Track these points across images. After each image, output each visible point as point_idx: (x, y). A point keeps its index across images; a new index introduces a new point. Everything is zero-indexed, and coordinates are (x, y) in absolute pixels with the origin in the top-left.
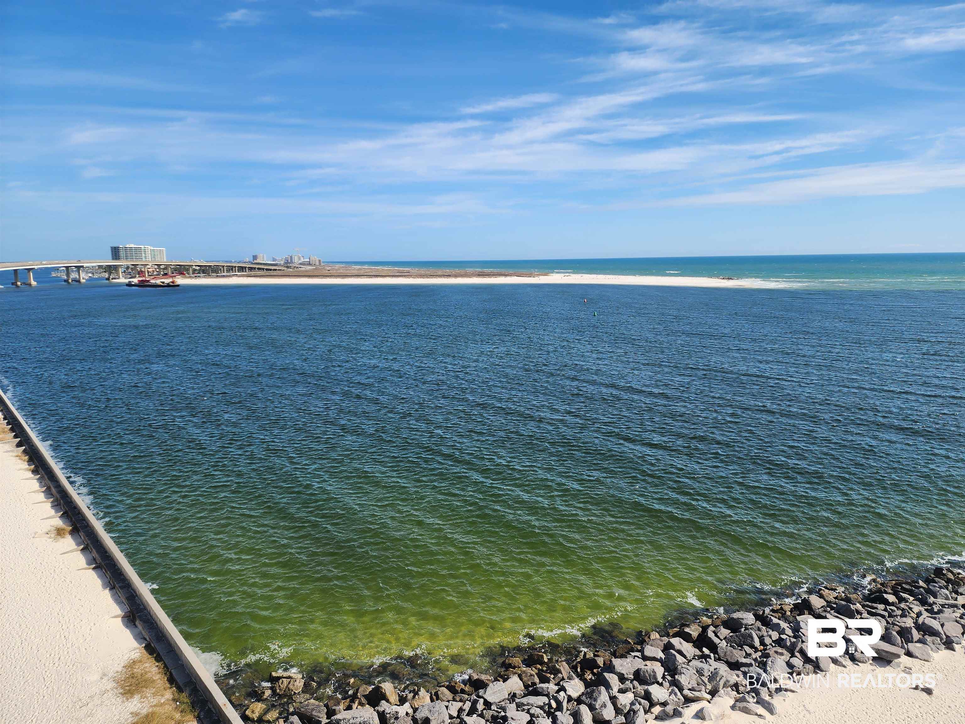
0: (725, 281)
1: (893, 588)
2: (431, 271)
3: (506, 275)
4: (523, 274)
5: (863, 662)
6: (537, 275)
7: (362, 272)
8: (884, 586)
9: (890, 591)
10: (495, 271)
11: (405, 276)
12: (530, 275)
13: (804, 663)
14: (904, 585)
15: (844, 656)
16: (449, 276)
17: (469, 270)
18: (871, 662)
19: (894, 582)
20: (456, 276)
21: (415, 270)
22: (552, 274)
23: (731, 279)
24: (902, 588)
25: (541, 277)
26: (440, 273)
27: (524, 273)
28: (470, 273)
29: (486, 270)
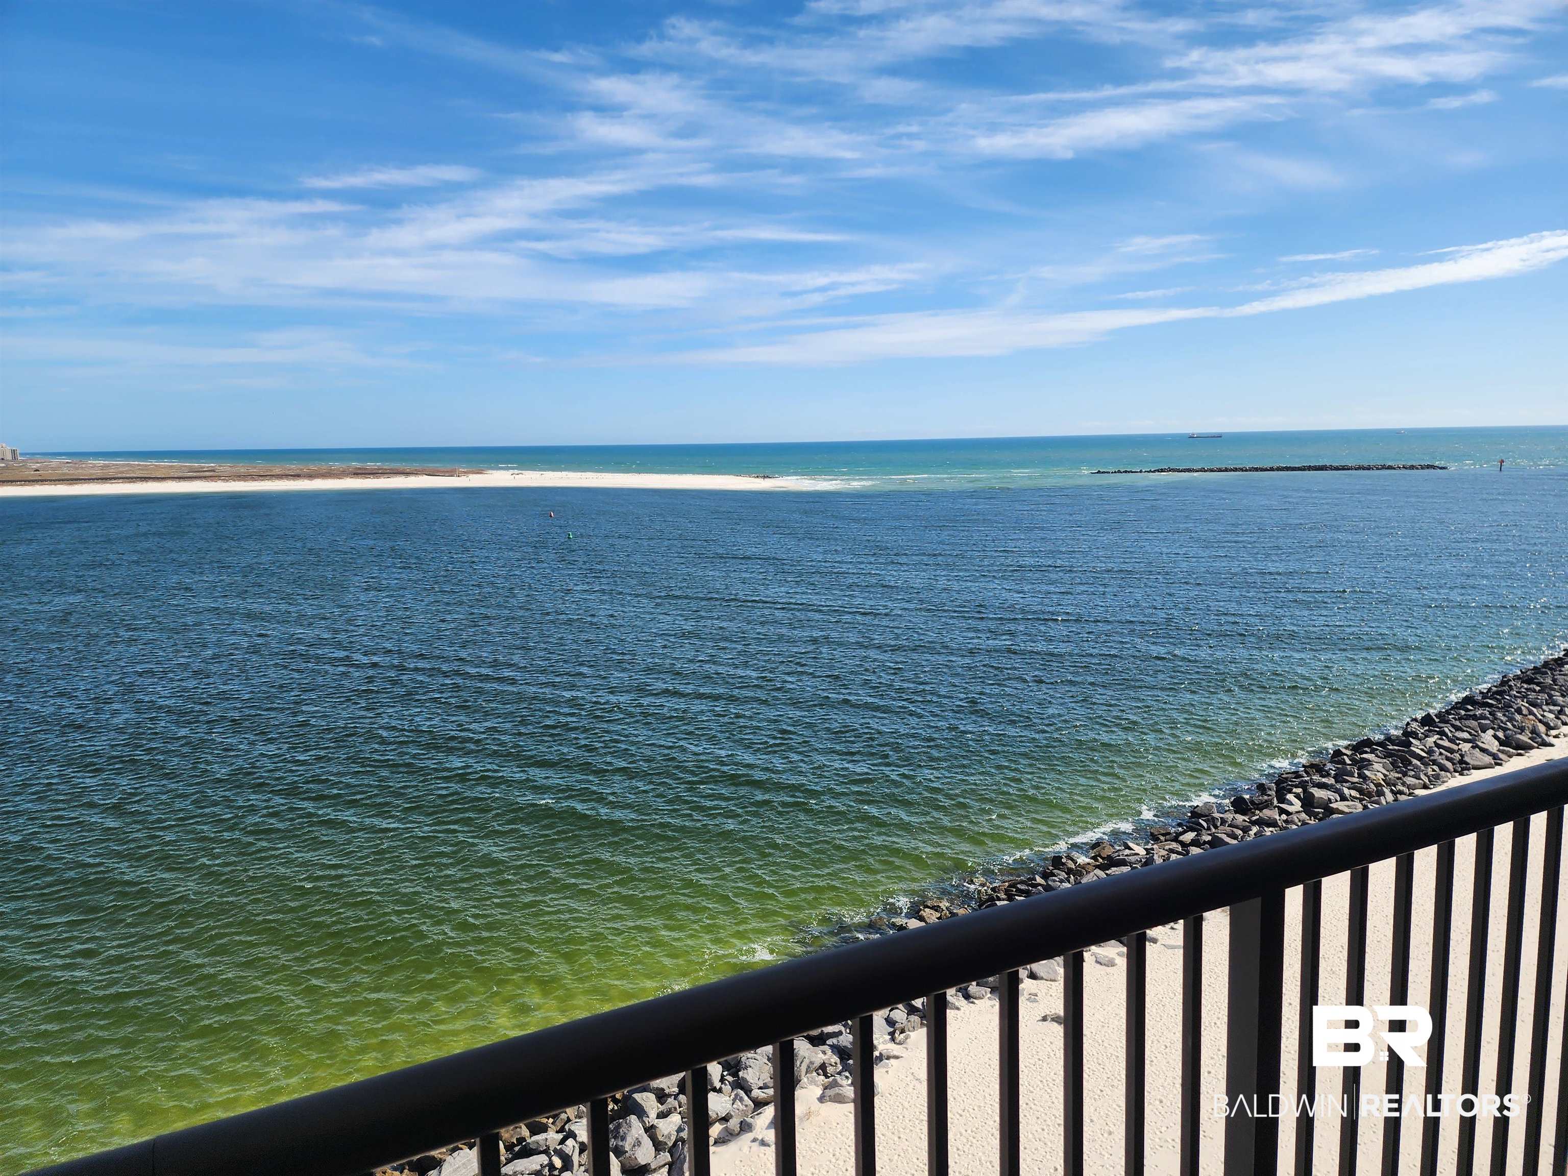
0: (760, 480)
1: (1007, 892)
2: (260, 466)
3: (407, 474)
4: (438, 471)
5: (980, 998)
6: (465, 472)
7: (111, 472)
8: (995, 892)
9: (1004, 897)
10: (387, 466)
11: (205, 477)
12: (451, 473)
13: (908, 1015)
14: (1019, 886)
15: (956, 995)
16: (297, 476)
17: (337, 465)
18: (989, 995)
19: (1007, 884)
20: (311, 476)
21: (225, 467)
22: (490, 472)
23: (768, 477)
24: (1018, 890)
25: (471, 476)
26: (277, 471)
27: (442, 469)
28: (338, 470)
29: (370, 465)
